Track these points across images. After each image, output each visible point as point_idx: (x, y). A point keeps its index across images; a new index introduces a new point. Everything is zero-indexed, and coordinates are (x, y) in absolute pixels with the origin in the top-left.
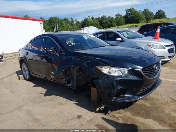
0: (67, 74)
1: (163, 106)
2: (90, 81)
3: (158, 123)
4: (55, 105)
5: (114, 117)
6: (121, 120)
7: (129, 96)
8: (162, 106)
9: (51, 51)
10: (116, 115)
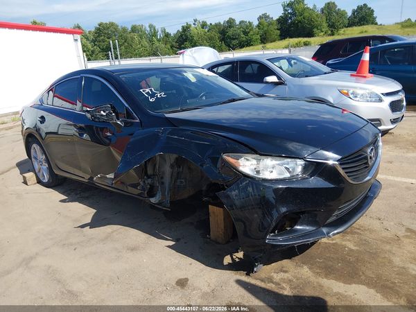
0: (146, 173)
1: (388, 247)
2: (204, 188)
3: (378, 295)
4: (120, 252)
5: (270, 280)
6: (288, 288)
7: (308, 228)
8: (384, 248)
9: (104, 114)
10: (275, 275)
